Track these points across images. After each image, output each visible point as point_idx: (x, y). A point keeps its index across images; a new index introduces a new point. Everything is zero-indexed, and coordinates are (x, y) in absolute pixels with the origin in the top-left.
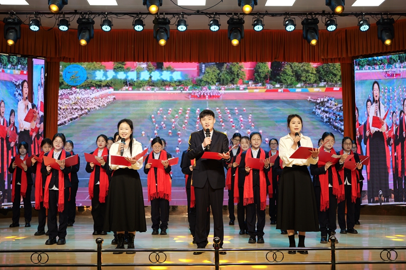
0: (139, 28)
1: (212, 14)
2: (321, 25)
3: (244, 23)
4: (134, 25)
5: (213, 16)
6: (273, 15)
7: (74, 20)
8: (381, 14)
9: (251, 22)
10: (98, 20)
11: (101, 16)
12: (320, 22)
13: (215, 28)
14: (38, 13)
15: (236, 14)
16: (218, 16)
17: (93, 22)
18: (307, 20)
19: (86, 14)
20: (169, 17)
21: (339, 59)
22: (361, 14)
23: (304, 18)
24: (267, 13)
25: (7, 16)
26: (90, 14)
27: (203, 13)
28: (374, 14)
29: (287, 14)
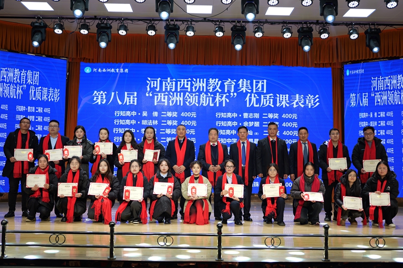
0: (151, 33)
1: (218, 21)
2: (315, 33)
3: (246, 30)
4: (148, 30)
5: (218, 23)
6: (272, 23)
7: (93, 25)
8: (369, 25)
9: (253, 30)
10: (115, 25)
11: (118, 22)
12: (314, 30)
13: (219, 34)
14: (61, 18)
15: (239, 22)
16: (222, 24)
17: (111, 27)
18: (303, 28)
19: (105, 19)
20: (179, 23)
22: (351, 24)
23: (300, 26)
24: (266, 22)
25: (34, 20)
26: (108, 19)
27: (209, 21)
28: (363, 24)
29: (284, 23)
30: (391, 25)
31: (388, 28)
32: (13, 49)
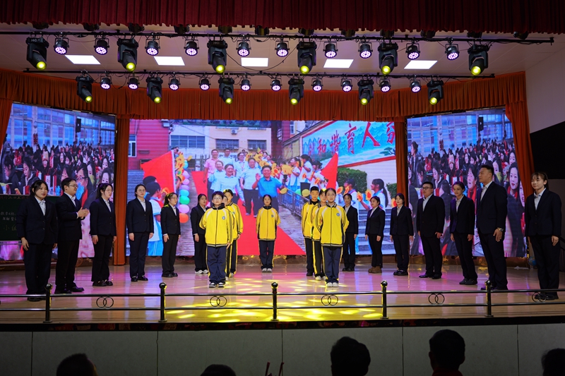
1: (274, 74)
2: (376, 86)
3: (304, 83)
4: (201, 85)
5: (274, 77)
6: (331, 76)
7: (143, 80)
8: (431, 76)
9: (311, 83)
10: (166, 79)
11: (169, 76)
12: (375, 83)
13: (276, 88)
14: (109, 72)
15: (296, 75)
16: (279, 77)
17: (162, 82)
18: (363, 81)
19: (155, 73)
20: (233, 77)
21: (393, 118)
22: (413, 76)
23: (360, 79)
24: (325, 75)
25: (80, 75)
26: (159, 73)
27: (265, 74)
28: (425, 76)
29: (344, 75)
30: (454, 77)
31: (451, 80)
32: (58, 105)
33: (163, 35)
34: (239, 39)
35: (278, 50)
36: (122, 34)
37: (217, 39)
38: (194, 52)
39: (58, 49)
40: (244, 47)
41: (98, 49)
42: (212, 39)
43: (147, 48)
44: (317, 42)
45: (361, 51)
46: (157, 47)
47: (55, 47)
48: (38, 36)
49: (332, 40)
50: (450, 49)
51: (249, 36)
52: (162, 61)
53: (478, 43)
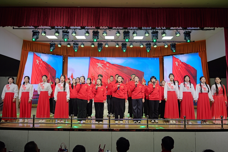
0: (93, 46)
1: (116, 42)
2: (152, 45)
3: (127, 44)
4: (91, 45)
6: (136, 42)
7: (72, 43)
8: (172, 42)
9: (129, 44)
11: (81, 42)
13: (117, 46)
14: (61, 41)
15: (124, 42)
16: (118, 42)
17: (78, 44)
18: (147, 44)
19: (76, 41)
20: (102, 42)
22: (165, 42)
24: (134, 41)
25: (51, 42)
27: (113, 41)
28: (169, 42)
29: (141, 42)
31: (179, 43)
32: (44, 52)
33: (77, 29)
34: (103, 30)
35: (116, 34)
36: (64, 29)
37: (96, 30)
38: (88, 35)
39: (43, 34)
40: (105, 33)
41: (56, 34)
42: (94, 30)
43: (72, 33)
44: (130, 31)
45: (145, 34)
46: (75, 33)
47: (42, 33)
48: (36, 30)
49: (135, 30)
50: (177, 33)
51: (106, 29)
52: (78, 37)
53: (187, 30)
